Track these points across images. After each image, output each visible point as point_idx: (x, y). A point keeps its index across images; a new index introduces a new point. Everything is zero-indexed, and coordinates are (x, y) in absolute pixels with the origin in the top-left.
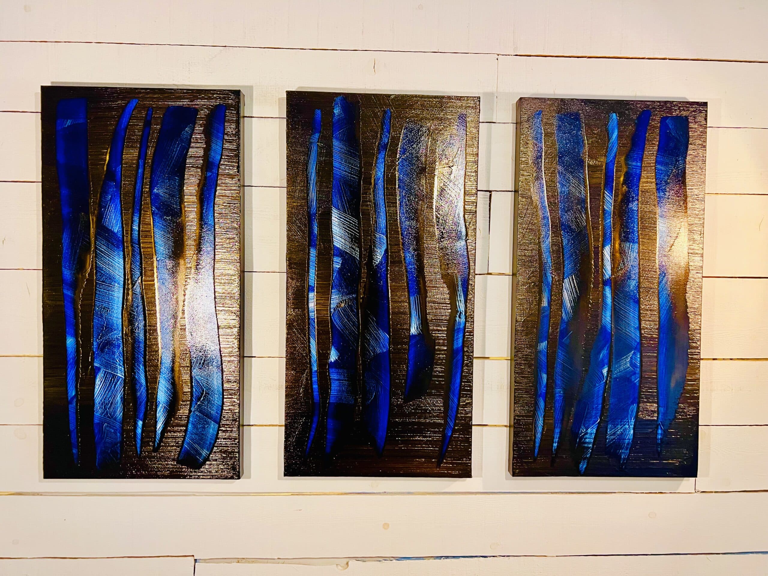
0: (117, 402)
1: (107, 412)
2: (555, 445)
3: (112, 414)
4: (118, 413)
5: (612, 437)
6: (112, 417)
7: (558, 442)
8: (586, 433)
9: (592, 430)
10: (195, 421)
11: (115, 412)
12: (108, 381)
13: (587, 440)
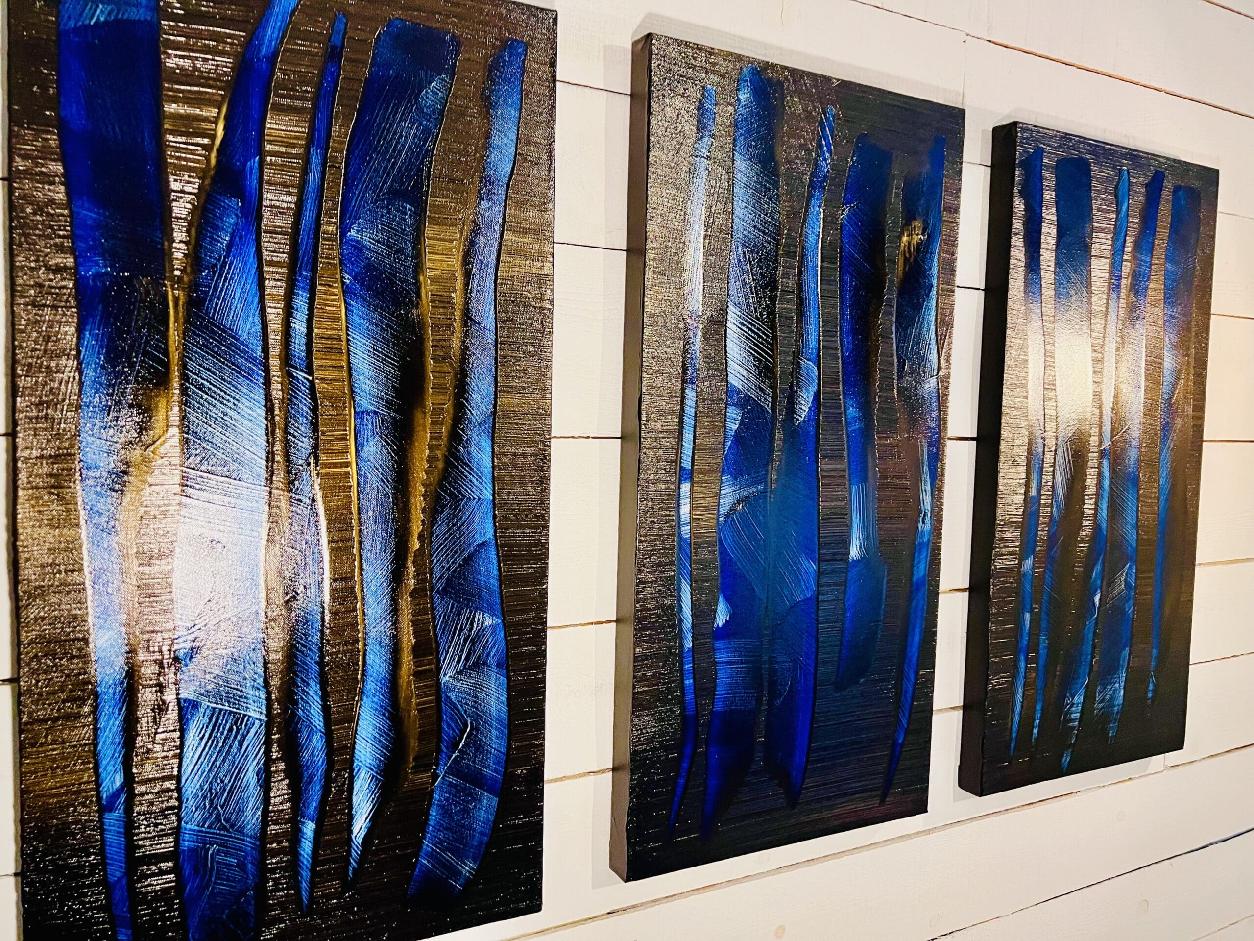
0: (247, 786)
1: (218, 816)
2: (1035, 731)
3: (233, 817)
4: (249, 812)
5: (1101, 705)
6: (232, 826)
7: (1039, 726)
8: (1072, 706)
9: (1079, 699)
10: (447, 799)
11: (241, 811)
12: (222, 734)
13: (1073, 716)
